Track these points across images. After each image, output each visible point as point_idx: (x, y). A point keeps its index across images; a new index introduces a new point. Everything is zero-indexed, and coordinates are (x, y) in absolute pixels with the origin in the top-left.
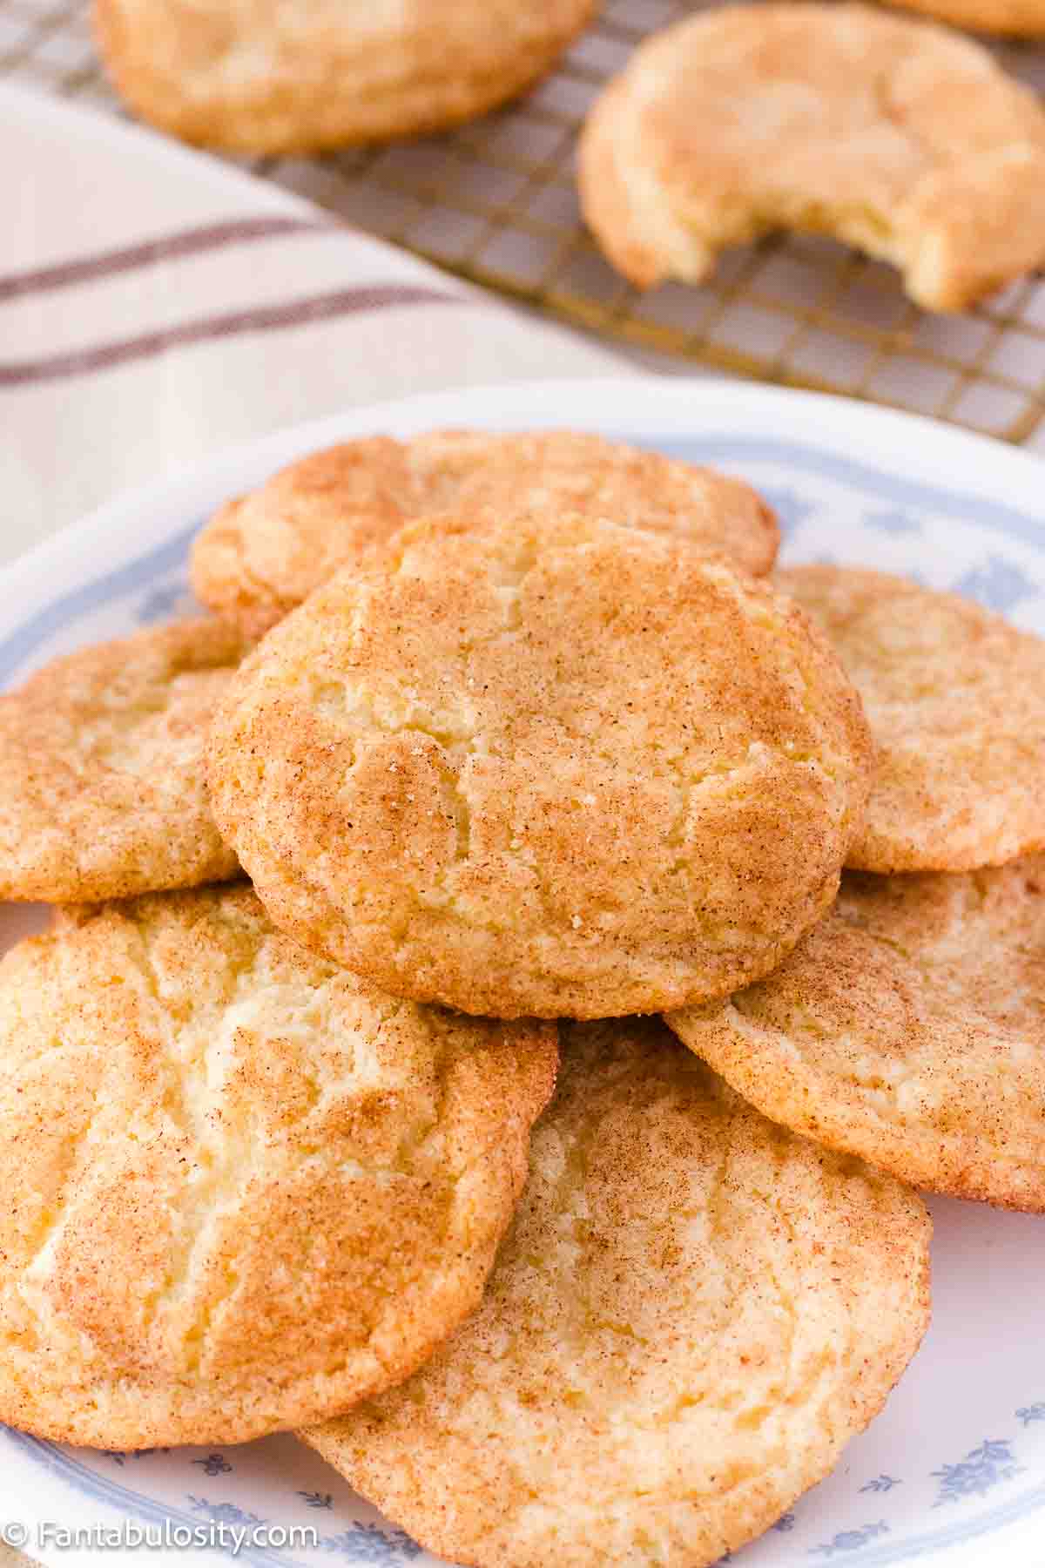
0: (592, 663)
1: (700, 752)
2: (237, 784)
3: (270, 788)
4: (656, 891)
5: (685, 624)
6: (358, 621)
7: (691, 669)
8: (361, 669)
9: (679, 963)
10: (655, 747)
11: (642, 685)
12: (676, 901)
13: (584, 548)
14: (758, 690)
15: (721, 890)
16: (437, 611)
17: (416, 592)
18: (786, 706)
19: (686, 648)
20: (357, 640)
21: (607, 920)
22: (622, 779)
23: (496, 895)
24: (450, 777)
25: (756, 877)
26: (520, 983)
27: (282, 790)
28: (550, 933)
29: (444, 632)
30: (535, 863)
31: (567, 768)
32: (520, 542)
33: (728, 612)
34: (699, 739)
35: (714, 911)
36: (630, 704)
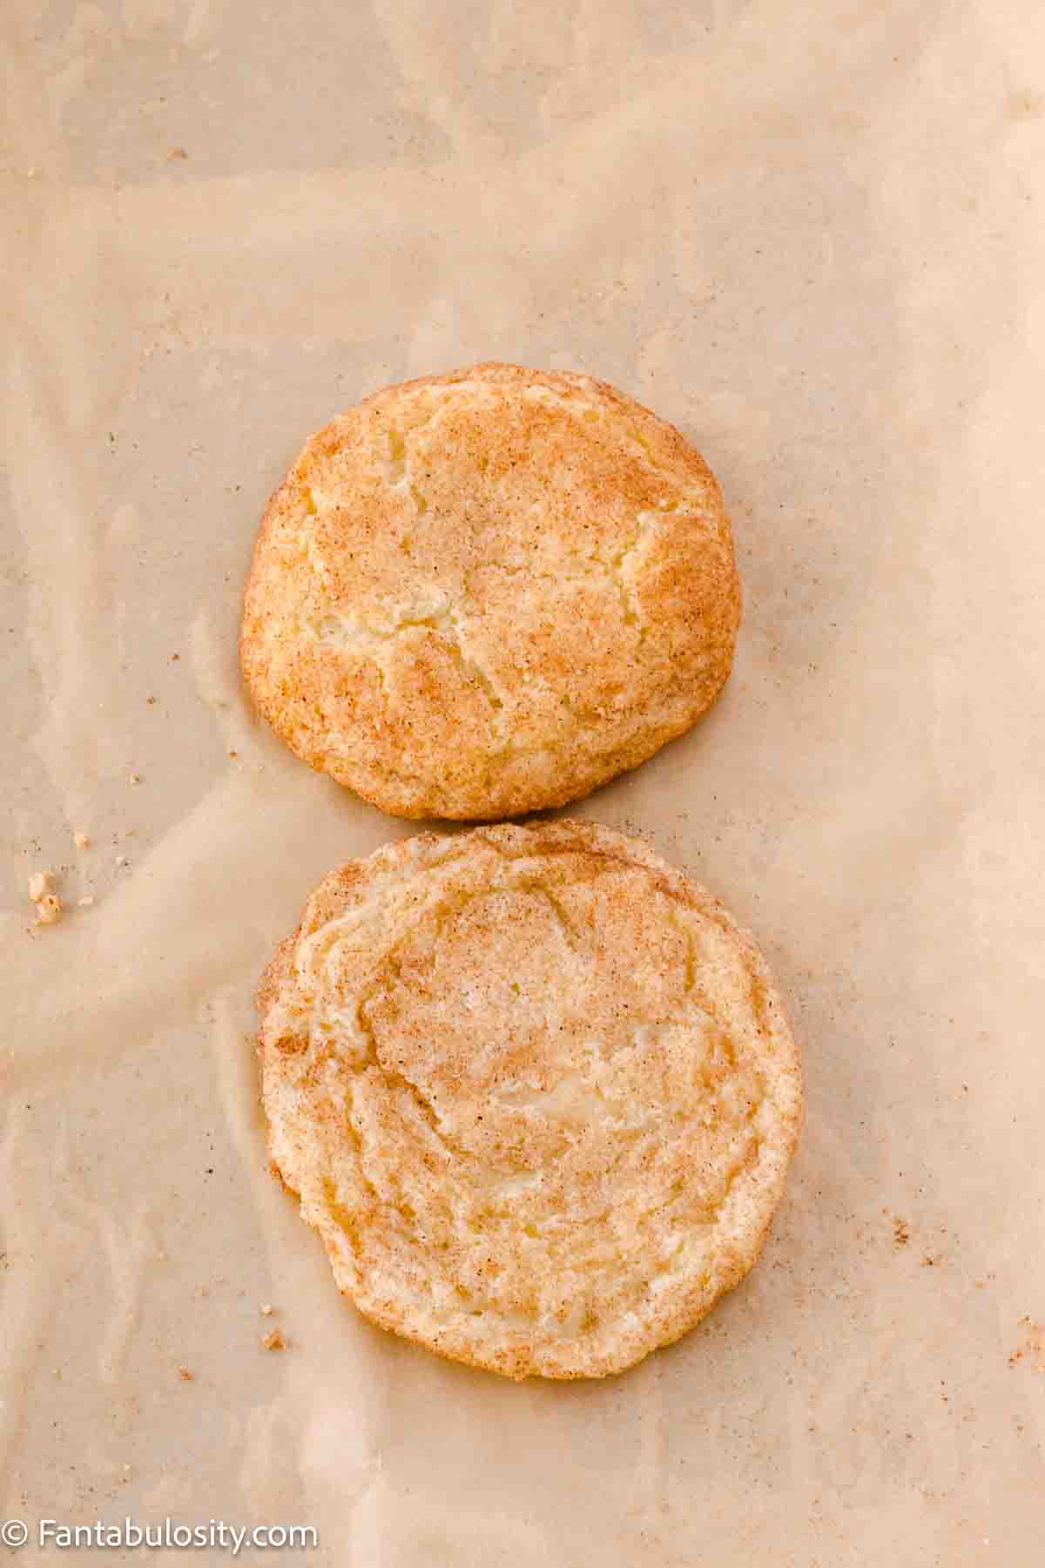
0: (491, 507)
1: (608, 540)
2: (304, 727)
3: (334, 724)
4: (638, 661)
5: (540, 447)
6: (320, 566)
7: (565, 479)
8: (342, 600)
9: (675, 699)
10: (575, 552)
11: (537, 508)
12: (656, 660)
13: (434, 422)
14: (618, 470)
15: (680, 637)
16: (368, 527)
17: (343, 520)
18: (644, 474)
19: (551, 465)
20: (326, 579)
21: (620, 700)
22: (569, 589)
23: (538, 725)
24: (454, 650)
25: (696, 614)
26: (582, 772)
27: (347, 721)
28: (586, 728)
29: (383, 543)
30: (549, 685)
31: (528, 600)
32: (385, 438)
33: (563, 425)
34: (601, 531)
35: (683, 654)
36: (538, 528)
